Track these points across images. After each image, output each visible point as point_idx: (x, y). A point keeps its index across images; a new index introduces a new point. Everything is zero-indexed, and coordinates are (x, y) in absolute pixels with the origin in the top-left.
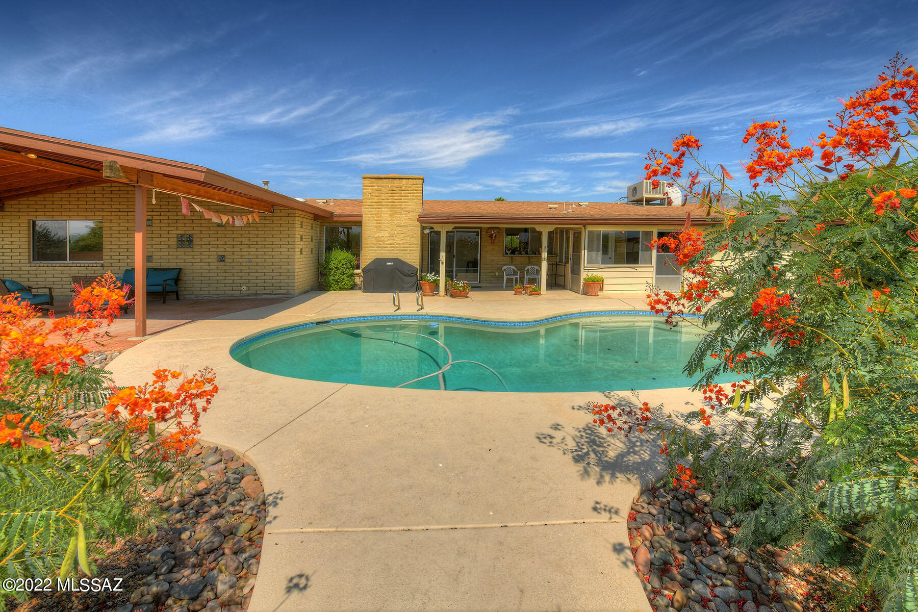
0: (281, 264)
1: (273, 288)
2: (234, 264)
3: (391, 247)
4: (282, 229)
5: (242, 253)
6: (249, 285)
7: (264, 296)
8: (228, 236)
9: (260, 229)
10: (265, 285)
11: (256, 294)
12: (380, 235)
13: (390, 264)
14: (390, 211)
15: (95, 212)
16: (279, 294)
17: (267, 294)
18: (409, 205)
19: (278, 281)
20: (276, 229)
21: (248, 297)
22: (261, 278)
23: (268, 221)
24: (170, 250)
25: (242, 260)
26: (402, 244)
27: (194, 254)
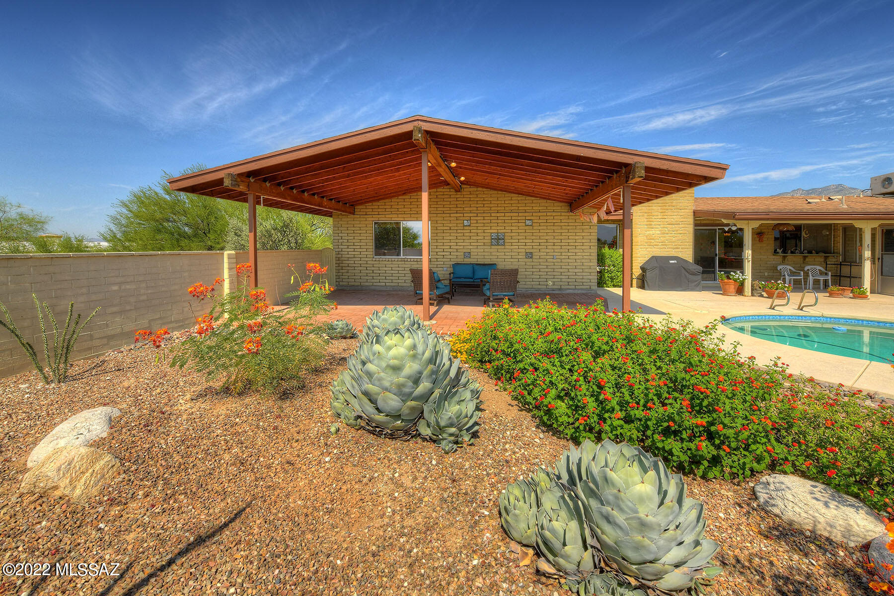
0: (583, 261)
1: (576, 284)
2: (541, 260)
3: (663, 245)
4: (584, 227)
5: (548, 251)
6: (554, 280)
7: (568, 291)
8: (535, 234)
9: (564, 228)
10: (569, 280)
11: (560, 289)
12: (651, 232)
13: (673, 262)
14: (661, 209)
15: (411, 214)
16: (582, 289)
17: (569, 289)
18: (680, 203)
19: (581, 277)
20: (578, 227)
21: (554, 292)
22: (565, 274)
23: (571, 221)
24: (486, 247)
25: (548, 257)
26: (674, 242)
27: (505, 250)
